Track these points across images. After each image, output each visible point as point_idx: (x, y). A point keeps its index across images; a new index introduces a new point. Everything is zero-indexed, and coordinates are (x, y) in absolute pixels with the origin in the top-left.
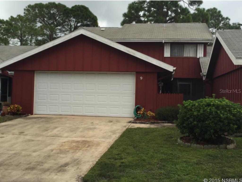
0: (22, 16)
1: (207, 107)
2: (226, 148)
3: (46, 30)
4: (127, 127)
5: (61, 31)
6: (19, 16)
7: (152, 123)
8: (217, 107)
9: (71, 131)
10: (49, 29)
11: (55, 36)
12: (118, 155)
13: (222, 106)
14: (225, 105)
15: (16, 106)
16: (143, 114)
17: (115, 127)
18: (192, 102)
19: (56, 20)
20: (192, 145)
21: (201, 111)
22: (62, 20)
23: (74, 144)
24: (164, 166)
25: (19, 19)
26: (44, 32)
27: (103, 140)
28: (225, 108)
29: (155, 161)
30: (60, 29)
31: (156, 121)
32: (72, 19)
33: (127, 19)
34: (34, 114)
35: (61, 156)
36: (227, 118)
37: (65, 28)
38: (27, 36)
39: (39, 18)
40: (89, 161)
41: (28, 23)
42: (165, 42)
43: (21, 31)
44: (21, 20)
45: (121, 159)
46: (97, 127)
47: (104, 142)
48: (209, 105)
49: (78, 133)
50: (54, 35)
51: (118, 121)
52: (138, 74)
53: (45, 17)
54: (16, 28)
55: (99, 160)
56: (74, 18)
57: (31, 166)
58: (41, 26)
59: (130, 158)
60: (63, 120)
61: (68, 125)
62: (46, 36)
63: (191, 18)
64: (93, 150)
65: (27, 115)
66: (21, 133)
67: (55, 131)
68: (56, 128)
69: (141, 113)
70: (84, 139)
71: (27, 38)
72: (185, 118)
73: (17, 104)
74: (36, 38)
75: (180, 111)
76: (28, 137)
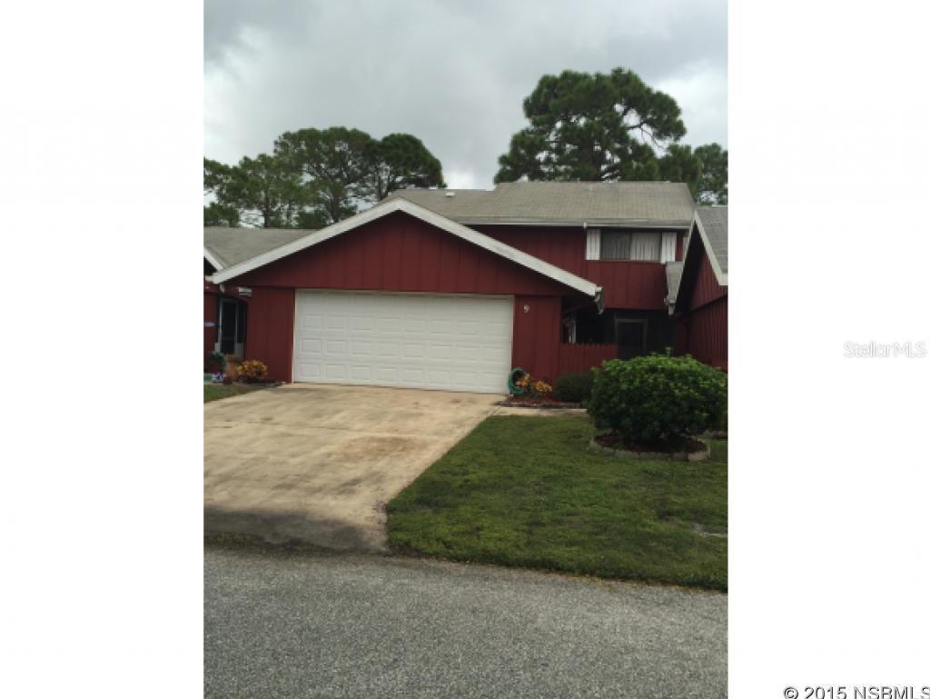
0: (269, 158)
1: (650, 374)
2: (687, 460)
3: (324, 191)
4: (489, 414)
5: (358, 194)
6: (262, 157)
7: (545, 407)
8: (670, 374)
9: (371, 419)
10: (330, 187)
11: (344, 205)
12: (462, 465)
13: (680, 372)
14: (688, 371)
15: (255, 363)
16: (528, 387)
17: (463, 414)
18: (621, 362)
19: (347, 169)
20: (617, 451)
21: (637, 383)
22: (360, 168)
23: (375, 445)
24: (549, 489)
25: (262, 164)
26: (318, 194)
27: (436, 437)
28: (687, 377)
29: (533, 480)
30: (354, 190)
31: (554, 403)
32: (383, 165)
33: (509, 168)
34: (293, 380)
35: (347, 465)
36: (687, 398)
37: (367, 186)
38: (279, 205)
39: (309, 162)
40: (401, 477)
41: (283, 173)
42: (588, 228)
43: (266, 192)
44: (267, 167)
45: (466, 473)
46: (426, 411)
47: (437, 441)
48: (653, 370)
49: (385, 424)
50: (342, 202)
51: (472, 401)
52: (519, 299)
53: (322, 161)
54: (256, 186)
55: (421, 476)
56: (388, 164)
57: (287, 481)
58: (312, 183)
59: (484, 473)
60: (356, 395)
61: (363, 406)
62: (323, 206)
63: (657, 170)
64: (412, 456)
65: (277, 383)
66: (267, 420)
67: (337, 419)
68: (338, 411)
69: (524, 384)
70: (395, 435)
71: (280, 209)
72: (604, 397)
73: (257, 360)
74: (300, 208)
75: (595, 381)
76: (281, 429)
